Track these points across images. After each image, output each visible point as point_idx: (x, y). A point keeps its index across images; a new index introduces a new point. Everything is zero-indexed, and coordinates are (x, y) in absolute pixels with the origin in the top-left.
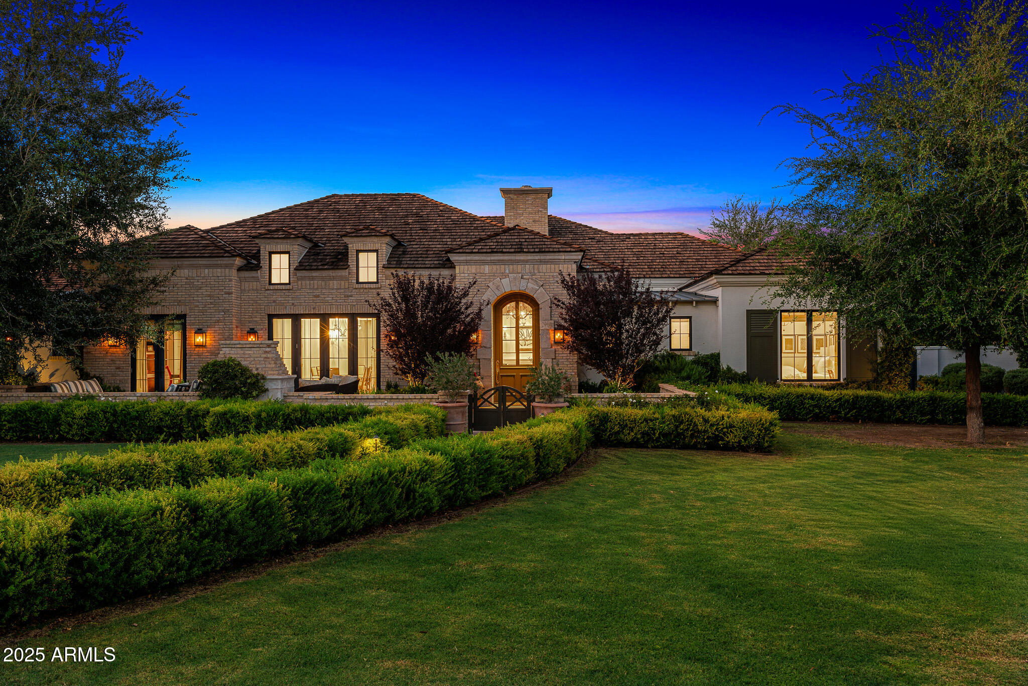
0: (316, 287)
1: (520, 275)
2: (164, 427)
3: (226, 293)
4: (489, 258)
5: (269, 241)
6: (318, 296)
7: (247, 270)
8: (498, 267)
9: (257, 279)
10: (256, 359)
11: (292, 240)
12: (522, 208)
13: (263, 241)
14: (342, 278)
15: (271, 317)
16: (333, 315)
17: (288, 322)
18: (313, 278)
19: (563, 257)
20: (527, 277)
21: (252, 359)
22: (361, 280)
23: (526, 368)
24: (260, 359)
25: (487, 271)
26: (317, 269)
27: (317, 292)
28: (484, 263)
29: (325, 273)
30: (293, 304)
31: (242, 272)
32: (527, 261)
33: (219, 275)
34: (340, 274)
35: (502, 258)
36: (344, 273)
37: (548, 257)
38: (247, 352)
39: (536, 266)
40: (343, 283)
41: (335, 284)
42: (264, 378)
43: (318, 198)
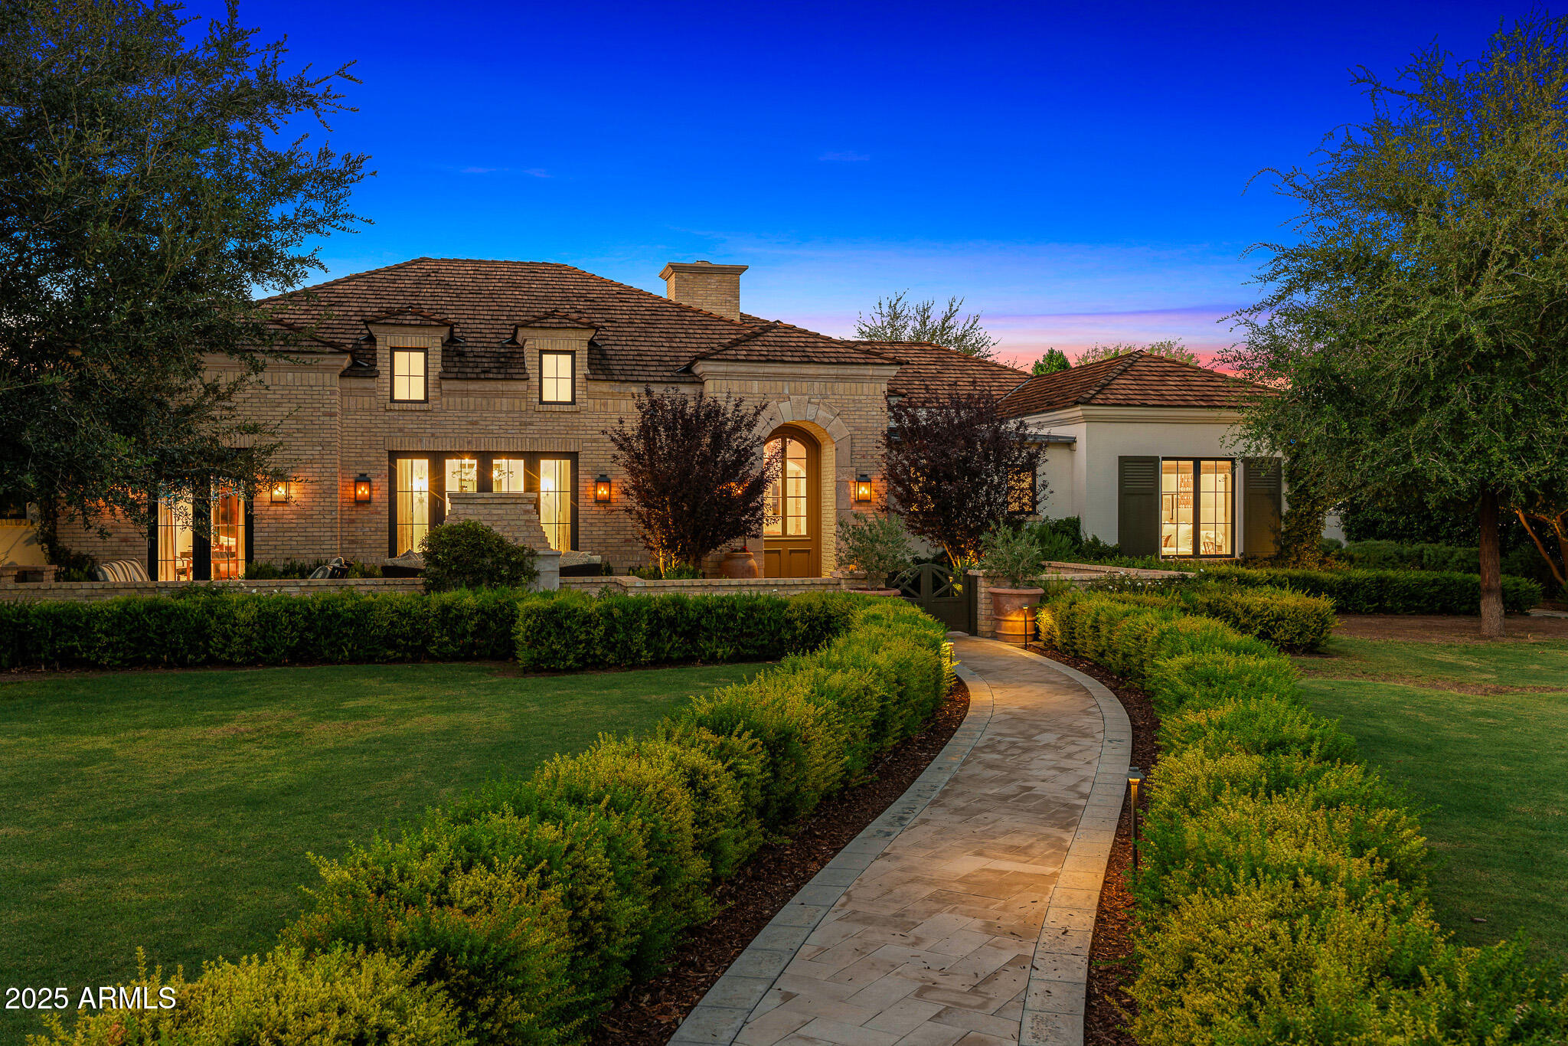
0: (472, 408)
1: (807, 397)
2: (398, 636)
3: (325, 414)
4: (761, 370)
5: (392, 329)
6: (475, 423)
7: (356, 377)
8: (773, 384)
9: (372, 392)
10: (512, 523)
11: (434, 329)
12: (702, 295)
13: (383, 328)
14: (515, 395)
15: (394, 455)
16: (499, 454)
17: (424, 464)
18: (467, 393)
19: (871, 372)
20: (817, 401)
21: (506, 523)
22: (545, 399)
23: (797, 540)
24: (518, 523)
25: (756, 390)
26: (478, 379)
27: (474, 417)
28: (754, 377)
29: (489, 386)
30: (433, 435)
31: (347, 380)
32: (817, 377)
33: (312, 383)
34: (514, 388)
35: (781, 370)
36: (521, 386)
37: (849, 372)
38: (495, 512)
39: (829, 385)
40: (517, 401)
41: (505, 403)
42: (533, 554)
43: (401, 262)
